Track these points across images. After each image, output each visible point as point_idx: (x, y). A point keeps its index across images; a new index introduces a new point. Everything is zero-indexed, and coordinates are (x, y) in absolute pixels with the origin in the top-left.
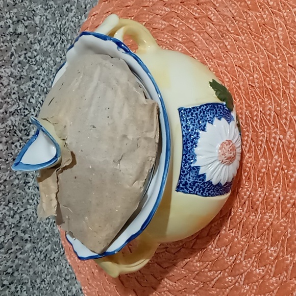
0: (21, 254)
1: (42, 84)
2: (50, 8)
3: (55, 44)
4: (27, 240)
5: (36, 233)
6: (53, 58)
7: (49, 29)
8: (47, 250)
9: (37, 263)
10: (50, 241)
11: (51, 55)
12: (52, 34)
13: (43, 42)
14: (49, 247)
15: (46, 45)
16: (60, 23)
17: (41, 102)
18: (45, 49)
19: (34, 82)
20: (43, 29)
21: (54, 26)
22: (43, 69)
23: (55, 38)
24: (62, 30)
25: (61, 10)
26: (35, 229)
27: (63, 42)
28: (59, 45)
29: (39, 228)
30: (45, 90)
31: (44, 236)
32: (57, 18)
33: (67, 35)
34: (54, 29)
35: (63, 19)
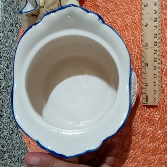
0: (2, 161)
1: (6, 55)
2: (8, 11)
3: (12, 30)
4: (5, 152)
5: (11, 146)
6: (12, 39)
7: (8, 23)
8: (19, 155)
9: (13, 164)
10: (20, 149)
11: (10, 37)
12: (10, 25)
13: (4, 31)
14: (20, 152)
15: (7, 32)
16: (14, 18)
17: (7, 66)
18: (6, 35)
19: (1, 55)
20: (4, 24)
21: (11, 20)
22: (6, 47)
23: (12, 27)
24: (16, 21)
25: (14, 11)
26: (10, 144)
27: (17, 28)
28: (15, 30)
29: (12, 142)
30: (9, 58)
31: (16, 146)
32: (13, 16)
33: (20, 23)
34: (11, 22)
35: (16, 15)
